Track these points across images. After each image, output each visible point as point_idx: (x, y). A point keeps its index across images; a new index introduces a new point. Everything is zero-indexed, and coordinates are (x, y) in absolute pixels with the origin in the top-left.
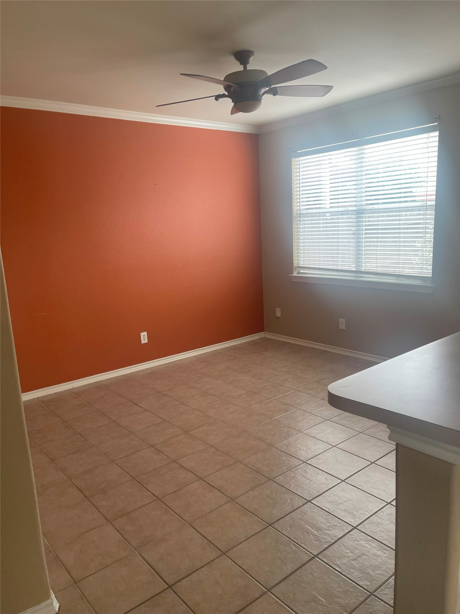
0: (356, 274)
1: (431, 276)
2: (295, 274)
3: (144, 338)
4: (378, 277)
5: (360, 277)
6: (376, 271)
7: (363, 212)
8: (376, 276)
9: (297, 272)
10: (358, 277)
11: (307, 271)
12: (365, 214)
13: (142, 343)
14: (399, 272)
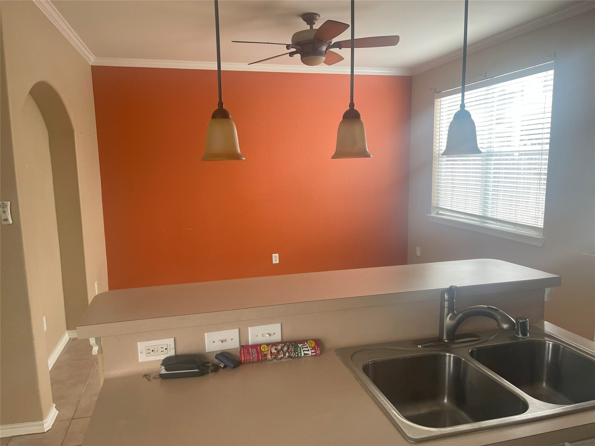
0: (480, 220)
1: (543, 227)
2: (433, 214)
3: (276, 259)
4: (499, 224)
5: (486, 222)
6: (496, 217)
7: (491, 155)
8: (496, 223)
9: (436, 212)
10: (484, 222)
11: (444, 212)
12: (494, 156)
13: (273, 263)
14: (515, 220)
